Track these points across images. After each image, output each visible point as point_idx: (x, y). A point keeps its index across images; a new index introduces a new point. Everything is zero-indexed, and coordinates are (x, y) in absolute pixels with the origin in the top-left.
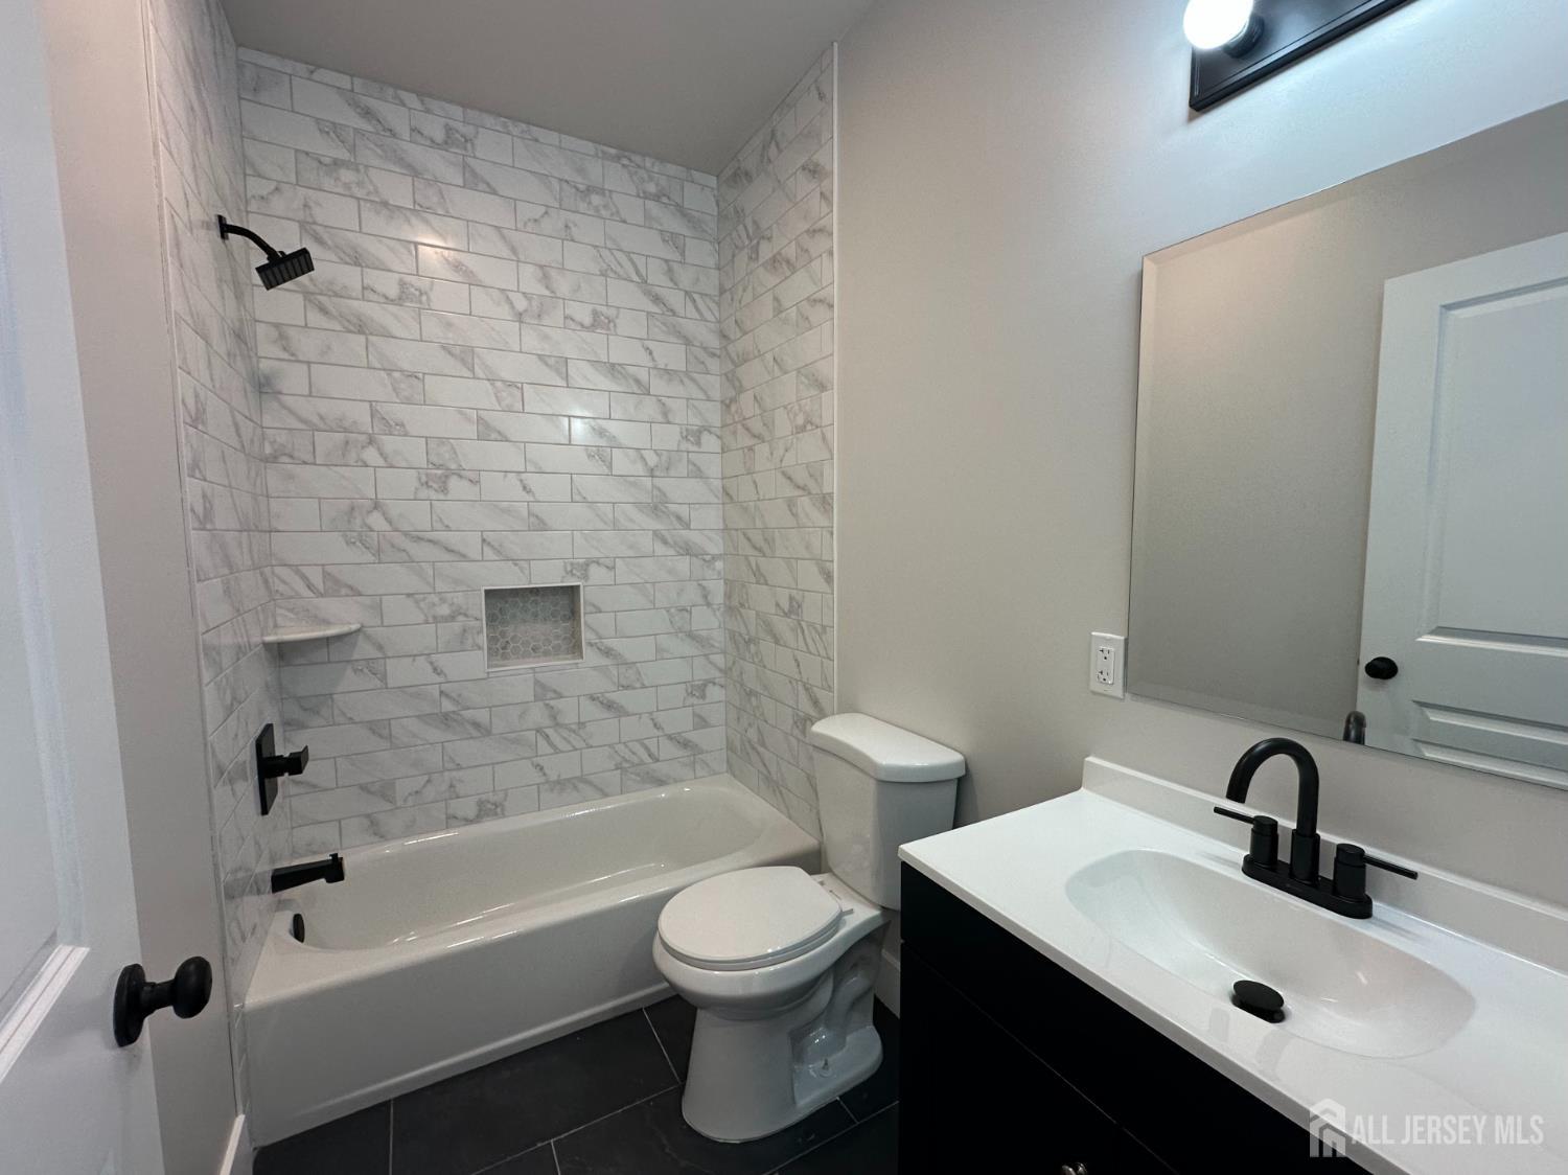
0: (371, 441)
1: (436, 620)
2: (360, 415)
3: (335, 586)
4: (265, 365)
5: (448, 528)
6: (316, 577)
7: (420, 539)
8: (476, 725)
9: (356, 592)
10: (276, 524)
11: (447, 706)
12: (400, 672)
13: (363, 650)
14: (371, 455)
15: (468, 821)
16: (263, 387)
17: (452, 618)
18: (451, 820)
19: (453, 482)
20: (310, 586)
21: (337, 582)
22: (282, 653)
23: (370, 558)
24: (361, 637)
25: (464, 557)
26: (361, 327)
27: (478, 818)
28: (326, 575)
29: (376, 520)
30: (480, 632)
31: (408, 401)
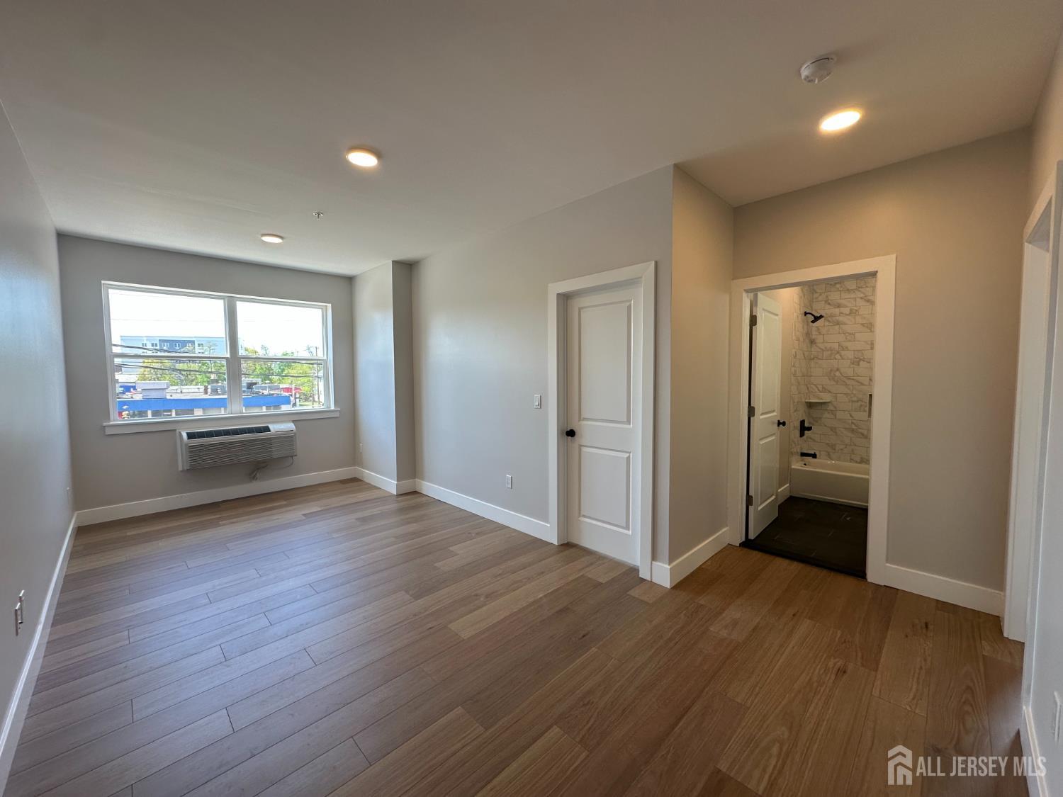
0: (838, 353)
1: (853, 402)
2: (836, 346)
3: (825, 390)
4: (814, 337)
5: (858, 376)
6: (820, 387)
7: (850, 379)
8: (863, 434)
9: (830, 392)
10: (812, 374)
11: (853, 427)
12: (840, 415)
13: (831, 407)
14: (838, 356)
15: (856, 462)
16: (812, 342)
17: (858, 401)
18: (851, 460)
19: (861, 363)
20: (819, 390)
21: (825, 389)
22: (810, 405)
23: (834, 383)
24: (830, 404)
25: (862, 384)
26: (838, 323)
27: (860, 463)
28: (823, 388)
29: (837, 374)
30: (866, 406)
31: (850, 341)
